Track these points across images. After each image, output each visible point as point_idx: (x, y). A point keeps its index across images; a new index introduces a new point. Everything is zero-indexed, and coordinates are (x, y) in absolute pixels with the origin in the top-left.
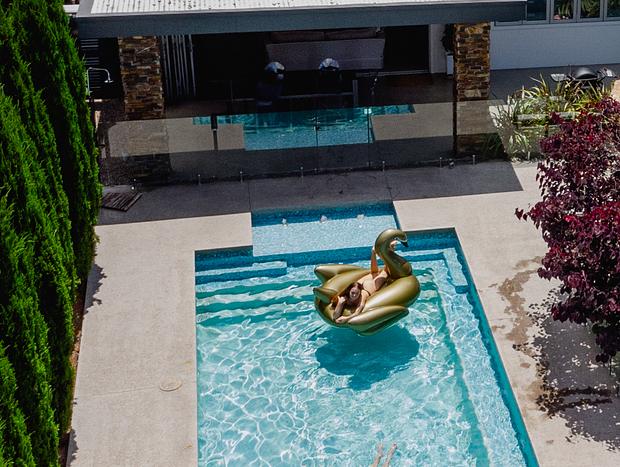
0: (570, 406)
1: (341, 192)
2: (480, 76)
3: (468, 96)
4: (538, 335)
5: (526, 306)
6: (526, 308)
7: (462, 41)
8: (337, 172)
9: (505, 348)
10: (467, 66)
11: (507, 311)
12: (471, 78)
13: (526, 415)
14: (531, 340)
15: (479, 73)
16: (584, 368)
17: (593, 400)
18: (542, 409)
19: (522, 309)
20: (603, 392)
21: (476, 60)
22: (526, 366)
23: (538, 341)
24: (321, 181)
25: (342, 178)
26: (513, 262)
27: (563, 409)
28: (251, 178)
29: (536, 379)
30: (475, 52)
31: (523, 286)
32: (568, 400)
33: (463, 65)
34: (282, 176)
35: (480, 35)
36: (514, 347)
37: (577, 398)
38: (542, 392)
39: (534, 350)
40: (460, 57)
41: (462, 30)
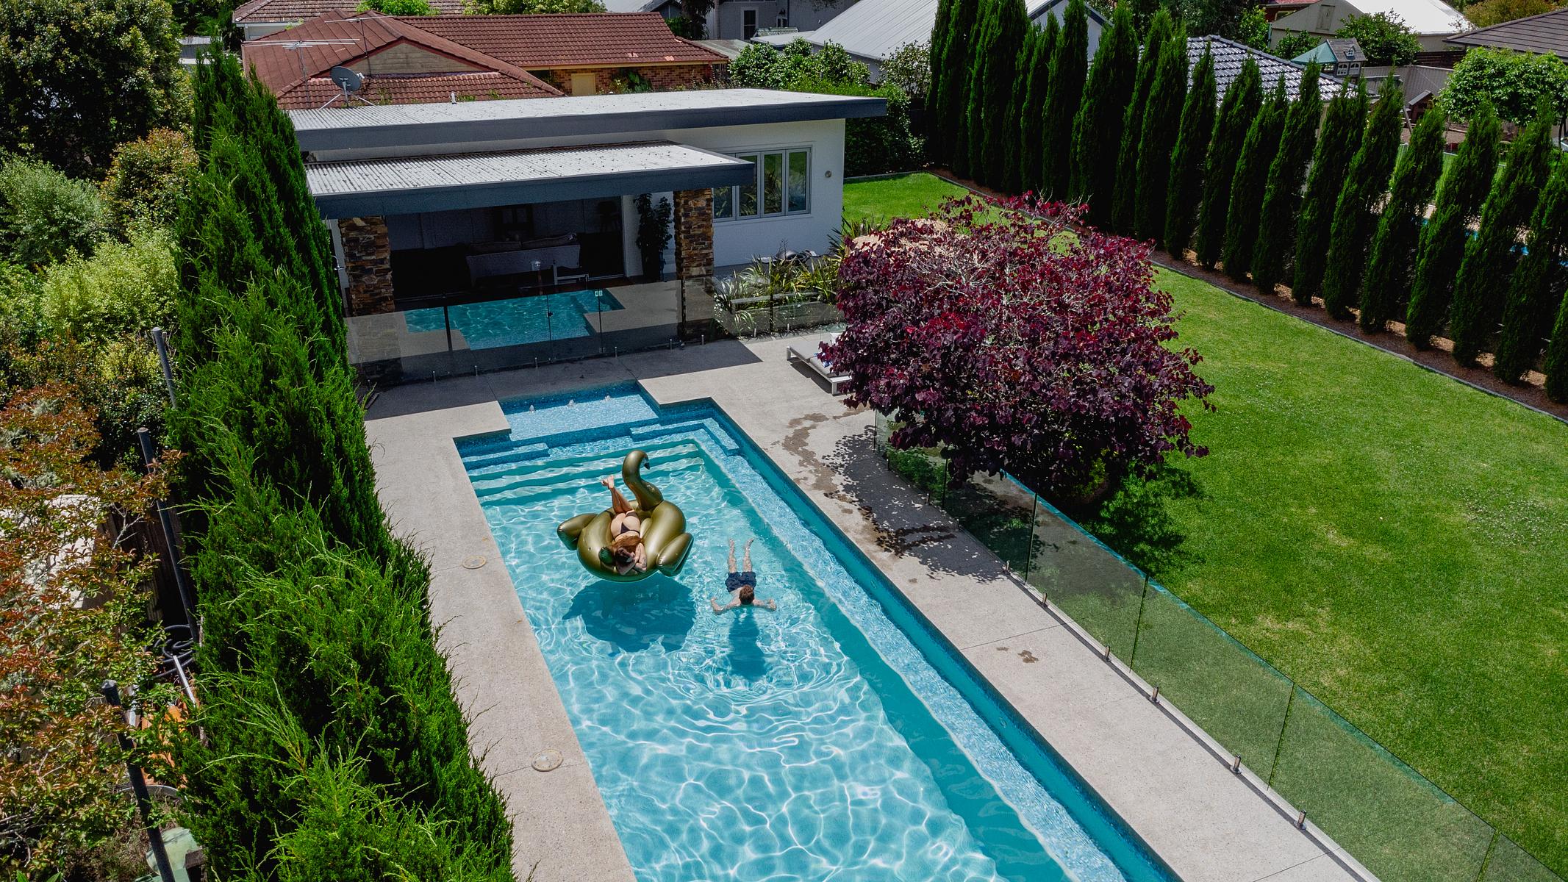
0: (914, 544)
1: (582, 377)
2: (704, 252)
3: (693, 274)
4: (845, 483)
5: (818, 457)
6: (821, 461)
7: (686, 215)
8: (572, 361)
9: (817, 498)
10: (691, 242)
11: (801, 464)
12: (696, 255)
13: (874, 557)
14: (841, 488)
15: (703, 249)
16: (908, 509)
17: (935, 537)
18: (886, 550)
19: (816, 461)
20: (941, 529)
21: (699, 236)
22: (850, 512)
23: (848, 488)
24: (558, 369)
25: (577, 365)
26: (786, 420)
27: (909, 547)
28: (486, 372)
29: (865, 523)
30: (699, 227)
31: (807, 441)
32: (909, 539)
33: (688, 241)
34: (516, 368)
35: (703, 208)
36: (826, 495)
37: (918, 536)
38: (879, 535)
39: (849, 496)
40: (684, 232)
41: (686, 202)
